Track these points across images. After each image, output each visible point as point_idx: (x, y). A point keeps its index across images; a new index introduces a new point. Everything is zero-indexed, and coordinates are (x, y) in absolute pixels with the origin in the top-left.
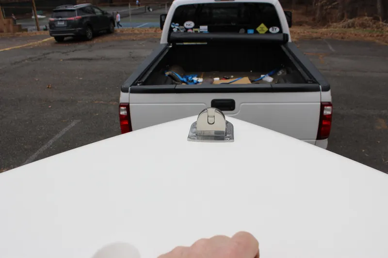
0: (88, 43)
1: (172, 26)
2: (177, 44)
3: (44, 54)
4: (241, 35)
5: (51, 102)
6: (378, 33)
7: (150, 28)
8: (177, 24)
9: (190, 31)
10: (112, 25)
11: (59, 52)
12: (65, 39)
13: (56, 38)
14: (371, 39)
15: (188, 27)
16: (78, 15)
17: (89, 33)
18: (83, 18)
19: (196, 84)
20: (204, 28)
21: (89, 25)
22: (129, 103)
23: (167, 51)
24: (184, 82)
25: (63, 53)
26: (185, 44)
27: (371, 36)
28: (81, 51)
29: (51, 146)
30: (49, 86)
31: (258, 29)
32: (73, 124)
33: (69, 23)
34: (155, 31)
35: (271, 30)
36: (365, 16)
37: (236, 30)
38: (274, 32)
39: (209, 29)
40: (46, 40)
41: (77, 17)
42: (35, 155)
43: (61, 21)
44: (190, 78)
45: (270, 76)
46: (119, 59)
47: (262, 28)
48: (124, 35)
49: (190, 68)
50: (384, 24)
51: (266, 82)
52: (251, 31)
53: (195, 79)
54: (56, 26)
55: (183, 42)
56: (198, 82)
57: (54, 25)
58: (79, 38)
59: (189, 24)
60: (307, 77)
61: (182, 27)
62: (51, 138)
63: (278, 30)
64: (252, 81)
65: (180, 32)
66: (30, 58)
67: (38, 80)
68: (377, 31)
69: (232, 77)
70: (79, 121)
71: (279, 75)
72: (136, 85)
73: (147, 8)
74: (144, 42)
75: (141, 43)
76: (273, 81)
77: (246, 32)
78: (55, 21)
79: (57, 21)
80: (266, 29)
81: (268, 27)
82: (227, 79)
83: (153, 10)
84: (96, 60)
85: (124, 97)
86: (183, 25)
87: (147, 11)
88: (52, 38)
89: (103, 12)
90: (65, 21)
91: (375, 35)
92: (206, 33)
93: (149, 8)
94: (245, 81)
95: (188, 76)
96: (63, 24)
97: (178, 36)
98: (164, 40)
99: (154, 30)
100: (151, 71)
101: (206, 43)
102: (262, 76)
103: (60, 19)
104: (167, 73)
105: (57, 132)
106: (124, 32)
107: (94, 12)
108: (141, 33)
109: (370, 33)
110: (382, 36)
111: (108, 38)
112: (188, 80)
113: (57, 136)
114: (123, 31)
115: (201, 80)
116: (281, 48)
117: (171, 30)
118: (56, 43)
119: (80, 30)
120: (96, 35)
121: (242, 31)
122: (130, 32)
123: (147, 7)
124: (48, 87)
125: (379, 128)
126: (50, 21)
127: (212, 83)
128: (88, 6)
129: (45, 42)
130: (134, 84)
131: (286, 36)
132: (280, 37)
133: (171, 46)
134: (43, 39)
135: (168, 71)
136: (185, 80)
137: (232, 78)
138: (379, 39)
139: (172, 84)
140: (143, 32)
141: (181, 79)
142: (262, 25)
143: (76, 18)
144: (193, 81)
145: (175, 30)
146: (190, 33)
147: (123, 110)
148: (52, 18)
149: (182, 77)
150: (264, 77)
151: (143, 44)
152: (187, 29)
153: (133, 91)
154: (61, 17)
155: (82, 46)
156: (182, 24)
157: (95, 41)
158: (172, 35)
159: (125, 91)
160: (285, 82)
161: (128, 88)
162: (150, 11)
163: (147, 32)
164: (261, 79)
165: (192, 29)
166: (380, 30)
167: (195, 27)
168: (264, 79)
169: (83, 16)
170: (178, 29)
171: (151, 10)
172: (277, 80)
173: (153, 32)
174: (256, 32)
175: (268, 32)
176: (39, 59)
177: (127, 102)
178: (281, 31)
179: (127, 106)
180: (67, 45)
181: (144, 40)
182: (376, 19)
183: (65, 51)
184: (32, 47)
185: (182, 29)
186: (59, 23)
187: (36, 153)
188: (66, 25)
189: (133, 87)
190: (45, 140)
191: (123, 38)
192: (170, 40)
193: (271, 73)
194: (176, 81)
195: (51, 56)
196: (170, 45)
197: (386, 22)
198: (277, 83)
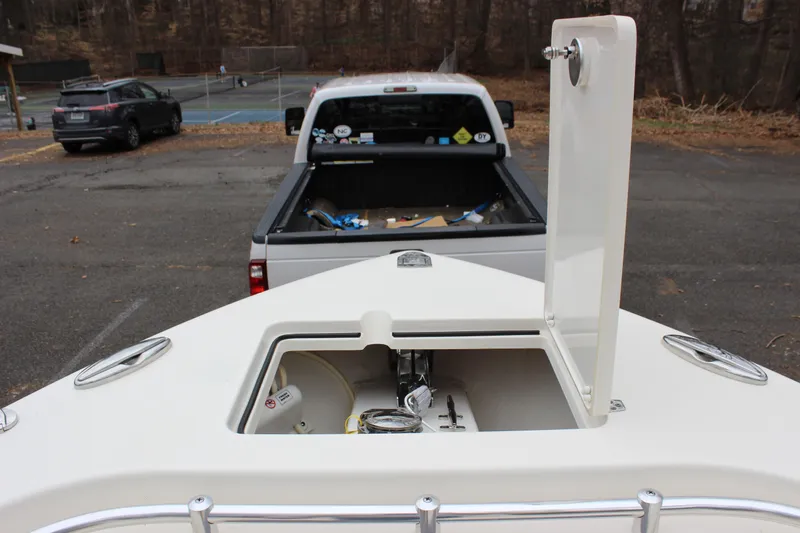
0: (131, 154)
1: (315, 134)
2: (324, 163)
3: (48, 178)
4: (427, 148)
5: (84, 269)
6: (677, 128)
7: (251, 123)
8: (323, 131)
9: (344, 141)
10: (176, 119)
11: (76, 173)
12: (84, 146)
13: (66, 145)
14: (664, 139)
15: (340, 135)
16: (112, 102)
17: (134, 135)
18: (121, 107)
19: (357, 228)
20: (367, 137)
21: (133, 120)
22: (266, 260)
23: (309, 177)
24: (337, 226)
25: (87, 175)
26: (336, 163)
27: (664, 133)
28: (120, 170)
29: (102, 344)
30: (74, 238)
31: (456, 137)
32: (136, 305)
33: (93, 115)
34: (261, 130)
35: (476, 137)
36: (655, 95)
37: (420, 139)
38: (482, 140)
39: (375, 138)
40: (43, 149)
41: (110, 105)
42: (75, 360)
43: (78, 112)
44: (347, 220)
45: (479, 213)
46: (201, 186)
47: (462, 135)
48: (201, 138)
49: (346, 204)
50: (690, 110)
51: (472, 223)
52: (444, 141)
53: (356, 221)
54: (68, 122)
55: (333, 160)
56: (361, 227)
57: (63, 119)
58: (114, 145)
59: (343, 131)
60: (529, 214)
61: (330, 135)
62: (99, 332)
63: (488, 137)
64: (450, 223)
65: (328, 144)
66: (21, 187)
67: (50, 228)
68: (675, 125)
69: (416, 216)
70: (146, 300)
71: (493, 210)
72: (275, 231)
73: (236, 81)
74: (243, 152)
75: (236, 155)
76: (483, 221)
77: (437, 142)
78: (65, 113)
79: (70, 112)
80: (468, 137)
81: (473, 134)
82: (408, 220)
83: (249, 84)
84: (156, 188)
85: (257, 251)
86: (332, 132)
87: (237, 86)
88: (58, 146)
89: (158, 95)
90: (85, 111)
91: (672, 132)
92: (370, 145)
93: (240, 81)
94: (437, 222)
95: (343, 217)
96: (82, 118)
97: (324, 150)
98: (300, 156)
99: (258, 127)
100: (291, 211)
101: (372, 162)
102: (465, 213)
103: (75, 109)
104: (310, 213)
105: (108, 320)
106: (200, 133)
107: (142, 95)
108: (233, 135)
109: (663, 127)
110: (683, 132)
111: (169, 145)
112: (343, 223)
113: (111, 327)
114: (197, 131)
115: (365, 223)
116: (493, 168)
117: (312, 139)
118: (67, 156)
119: (113, 130)
120: (147, 138)
121: (430, 140)
122: (213, 133)
123: (237, 77)
124: (73, 242)
125: (664, 293)
126: (55, 112)
127: (384, 227)
128: (130, 84)
129: (42, 152)
130: (272, 230)
131: (501, 148)
132: (492, 150)
133: (314, 168)
134: (38, 147)
135: (310, 209)
136: (339, 223)
137: (416, 218)
138: (678, 140)
139: (320, 229)
140: (237, 133)
141: (334, 222)
142: (463, 130)
143: (108, 106)
144: (352, 224)
145: (319, 140)
146: (345, 145)
147: (255, 271)
148: (59, 106)
149: (334, 218)
150: (468, 215)
151: (241, 156)
152: (339, 139)
153: (272, 242)
154: (77, 105)
155: (120, 160)
156: (330, 130)
157: (146, 150)
158: (314, 148)
159: (260, 241)
160: (502, 221)
161: (264, 238)
162: (242, 85)
163: (245, 131)
164: (464, 219)
165: (347, 138)
166: (681, 121)
167: (351, 136)
168: (469, 218)
169: (121, 103)
170: (324, 139)
171: (245, 84)
172: (488, 219)
173: (257, 132)
174: (453, 142)
175: (472, 142)
176: (40, 188)
177: (263, 257)
178: (493, 139)
179: (263, 265)
180: (90, 159)
181: (243, 147)
182: (676, 101)
183: (88, 171)
184: (18, 164)
185: (331, 139)
186: (74, 118)
187: (76, 358)
188: (87, 121)
189: (271, 235)
190: (88, 335)
191: (199, 144)
192: (312, 157)
193: (480, 207)
194: (324, 225)
195: (62, 181)
196: (311, 166)
197: (691, 107)
198: (491, 223)
